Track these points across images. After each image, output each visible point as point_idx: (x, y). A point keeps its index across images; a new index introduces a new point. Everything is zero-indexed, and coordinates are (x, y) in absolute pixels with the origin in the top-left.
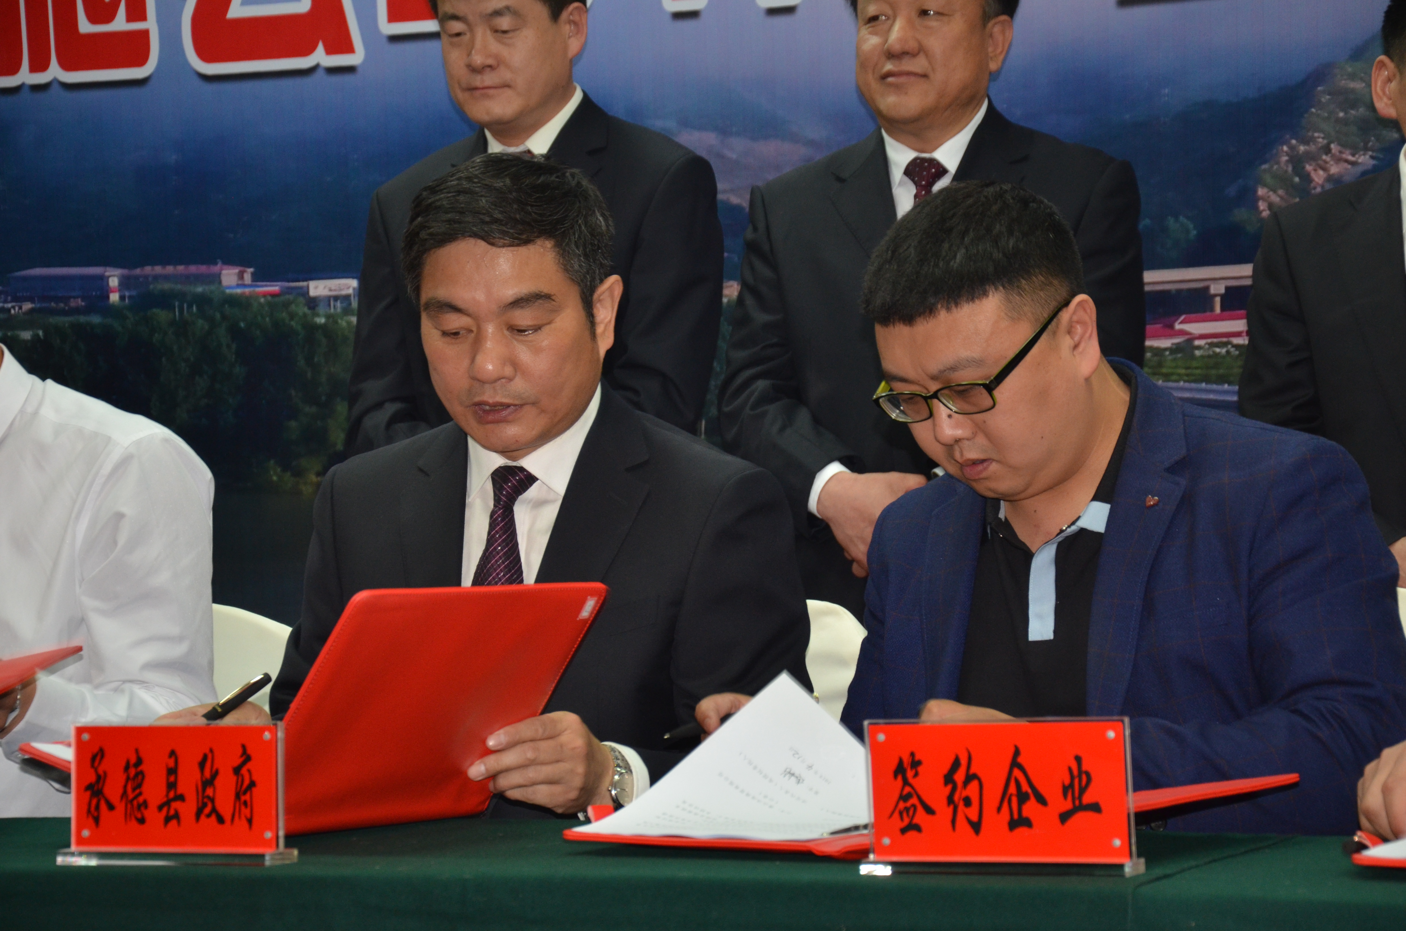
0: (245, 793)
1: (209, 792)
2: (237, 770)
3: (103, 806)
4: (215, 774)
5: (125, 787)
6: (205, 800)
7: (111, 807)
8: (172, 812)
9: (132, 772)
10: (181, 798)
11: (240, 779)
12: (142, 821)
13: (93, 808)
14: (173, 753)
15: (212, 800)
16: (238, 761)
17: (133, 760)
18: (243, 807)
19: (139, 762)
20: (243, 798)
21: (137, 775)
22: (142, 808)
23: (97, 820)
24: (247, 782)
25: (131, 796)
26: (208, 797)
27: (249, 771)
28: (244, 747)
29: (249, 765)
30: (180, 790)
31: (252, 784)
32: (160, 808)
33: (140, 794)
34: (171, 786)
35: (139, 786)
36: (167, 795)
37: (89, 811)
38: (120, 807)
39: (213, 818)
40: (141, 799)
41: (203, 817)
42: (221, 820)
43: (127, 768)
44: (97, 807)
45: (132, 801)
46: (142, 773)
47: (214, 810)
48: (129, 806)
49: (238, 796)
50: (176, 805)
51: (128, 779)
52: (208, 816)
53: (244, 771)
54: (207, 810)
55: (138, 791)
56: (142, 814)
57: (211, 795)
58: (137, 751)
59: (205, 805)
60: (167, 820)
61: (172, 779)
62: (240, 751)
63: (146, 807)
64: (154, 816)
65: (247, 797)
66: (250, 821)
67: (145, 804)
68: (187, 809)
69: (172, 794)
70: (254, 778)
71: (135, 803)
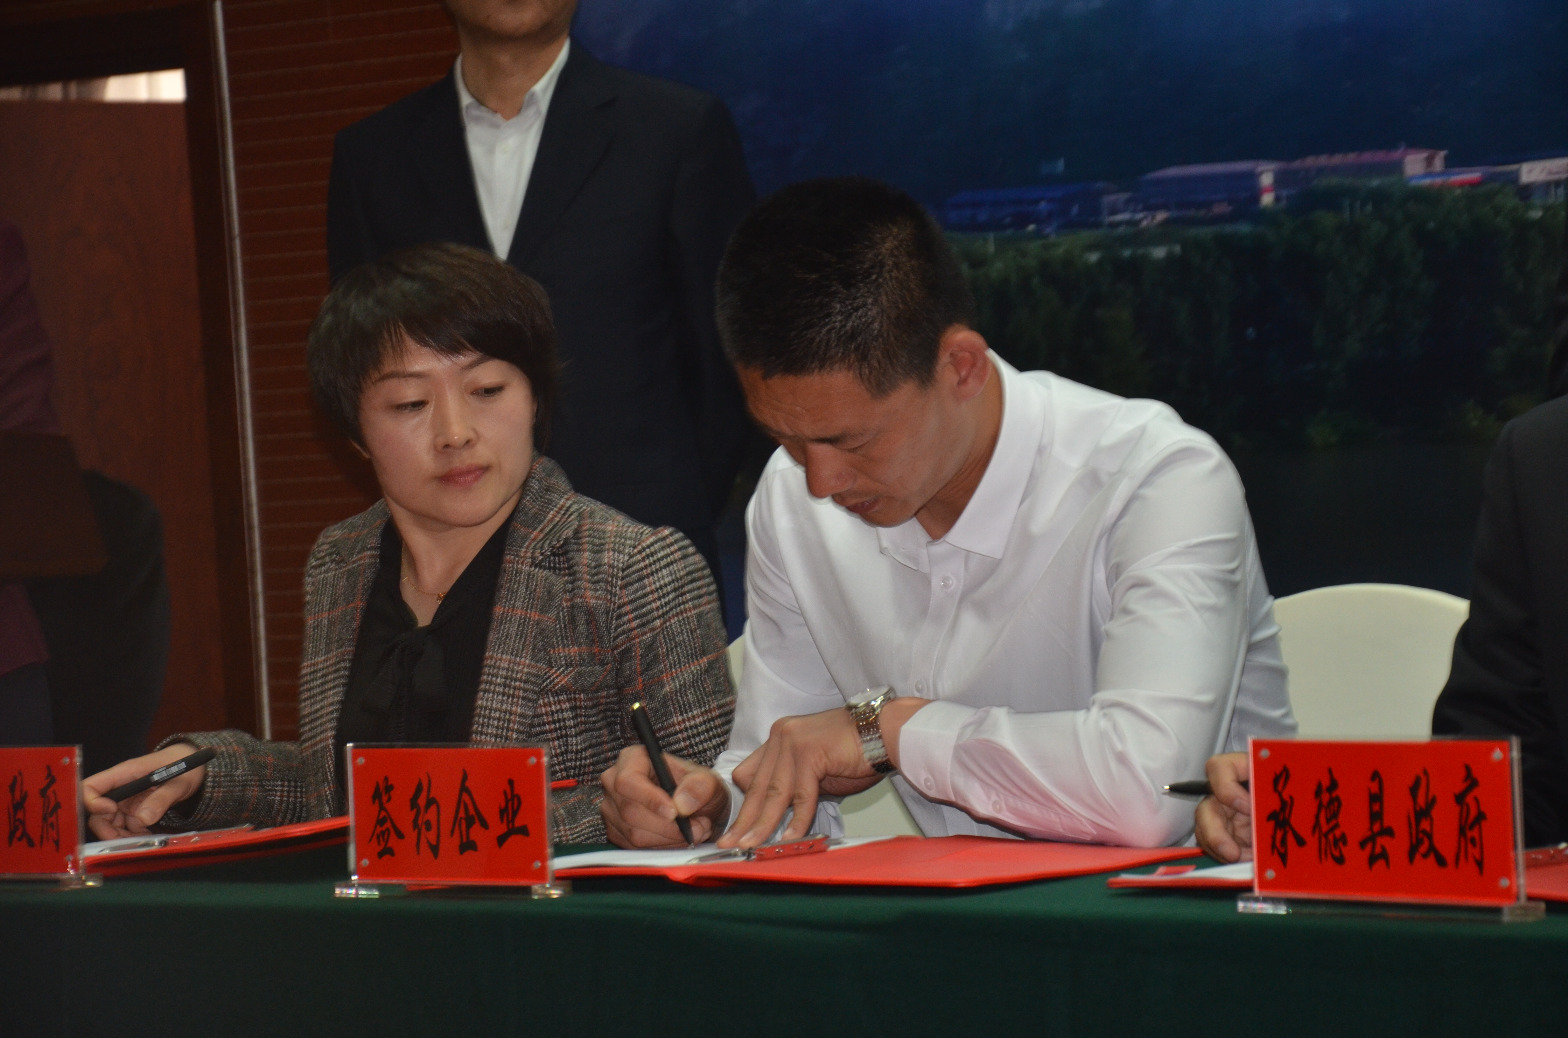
0: (1471, 827)
1: (1425, 825)
2: (1460, 799)
3: (1291, 840)
4: (1431, 803)
5: (1317, 817)
6: (1421, 835)
7: (1301, 842)
8: (1378, 850)
9: (1325, 797)
10: (1388, 832)
11: (1465, 809)
12: (1340, 860)
13: (1278, 844)
14: (1375, 776)
15: (1429, 836)
16: (1460, 787)
17: (1326, 783)
18: (1469, 846)
19: (1333, 785)
20: (1469, 834)
21: (1331, 801)
22: (1340, 844)
23: (1283, 857)
24: (1473, 813)
25: (1325, 828)
26: (1424, 832)
27: (1476, 799)
28: (1468, 768)
29: (1477, 792)
30: (1387, 823)
31: (1481, 816)
32: (1362, 844)
33: (1336, 826)
34: (1375, 816)
35: (1335, 815)
36: (1371, 829)
37: (1273, 846)
38: (1312, 842)
39: (1431, 858)
40: (1338, 833)
41: (1418, 857)
42: (1441, 861)
43: (1318, 793)
44: (1284, 841)
45: (1326, 835)
46: (1338, 799)
47: (1432, 849)
48: (1323, 840)
49: (1462, 832)
50: (1382, 841)
51: (1320, 806)
52: (1425, 856)
53: (1469, 799)
54: (1423, 848)
55: (1332, 824)
56: (1340, 852)
57: (1428, 829)
58: (1330, 771)
59: (1419, 842)
60: (1372, 860)
61: (1376, 807)
62: (1462, 773)
63: (1345, 843)
64: (1355, 855)
65: (1475, 833)
66: (1480, 864)
67: (1343, 839)
68: (1397, 846)
69: (1376, 827)
70: (1483, 808)
71: (1330, 837)
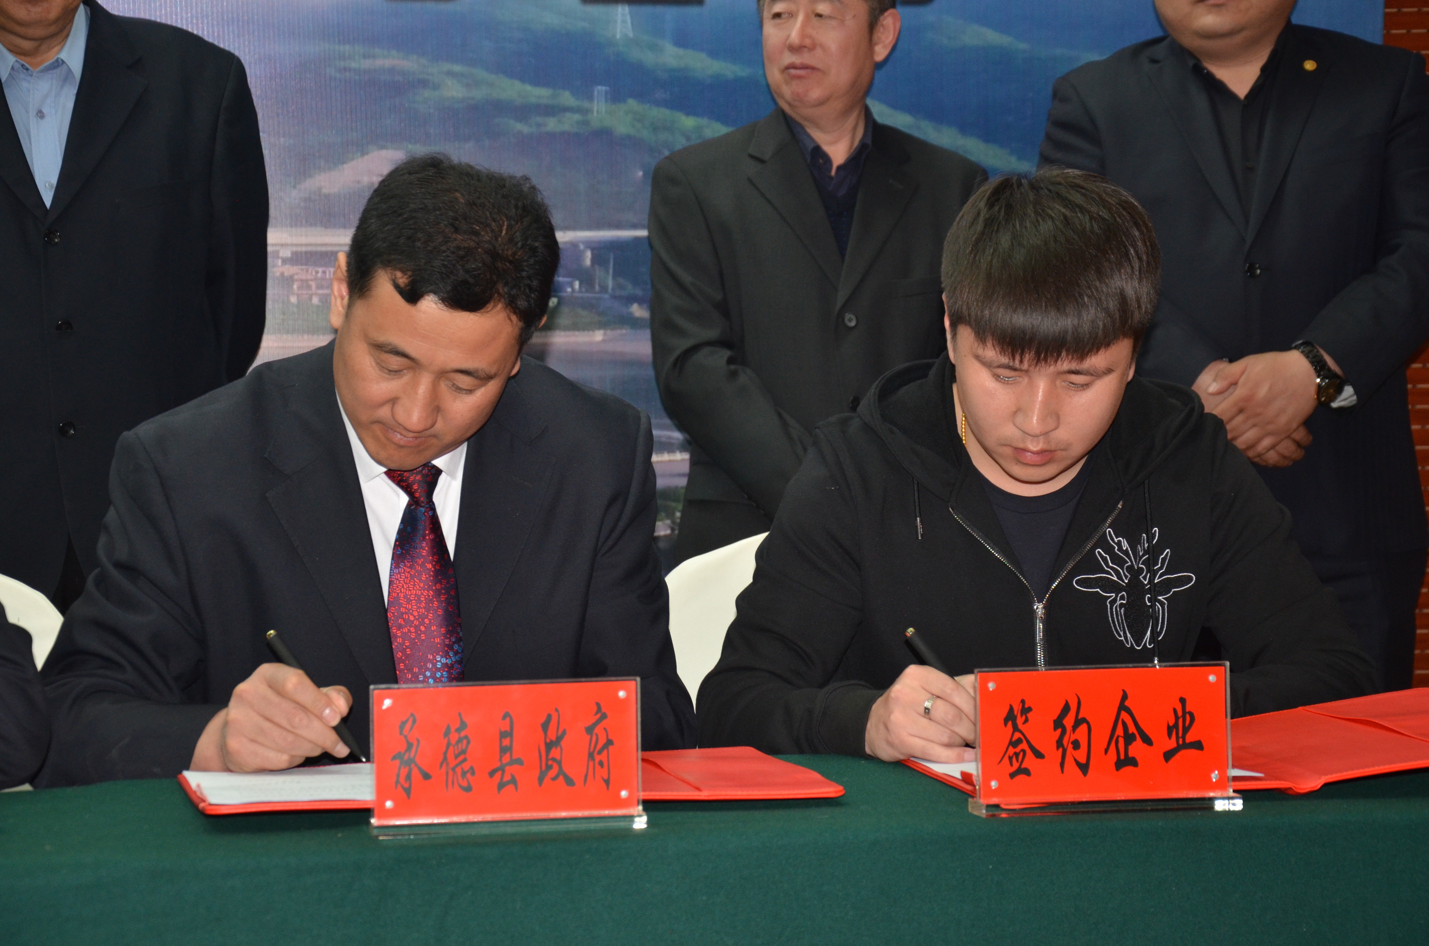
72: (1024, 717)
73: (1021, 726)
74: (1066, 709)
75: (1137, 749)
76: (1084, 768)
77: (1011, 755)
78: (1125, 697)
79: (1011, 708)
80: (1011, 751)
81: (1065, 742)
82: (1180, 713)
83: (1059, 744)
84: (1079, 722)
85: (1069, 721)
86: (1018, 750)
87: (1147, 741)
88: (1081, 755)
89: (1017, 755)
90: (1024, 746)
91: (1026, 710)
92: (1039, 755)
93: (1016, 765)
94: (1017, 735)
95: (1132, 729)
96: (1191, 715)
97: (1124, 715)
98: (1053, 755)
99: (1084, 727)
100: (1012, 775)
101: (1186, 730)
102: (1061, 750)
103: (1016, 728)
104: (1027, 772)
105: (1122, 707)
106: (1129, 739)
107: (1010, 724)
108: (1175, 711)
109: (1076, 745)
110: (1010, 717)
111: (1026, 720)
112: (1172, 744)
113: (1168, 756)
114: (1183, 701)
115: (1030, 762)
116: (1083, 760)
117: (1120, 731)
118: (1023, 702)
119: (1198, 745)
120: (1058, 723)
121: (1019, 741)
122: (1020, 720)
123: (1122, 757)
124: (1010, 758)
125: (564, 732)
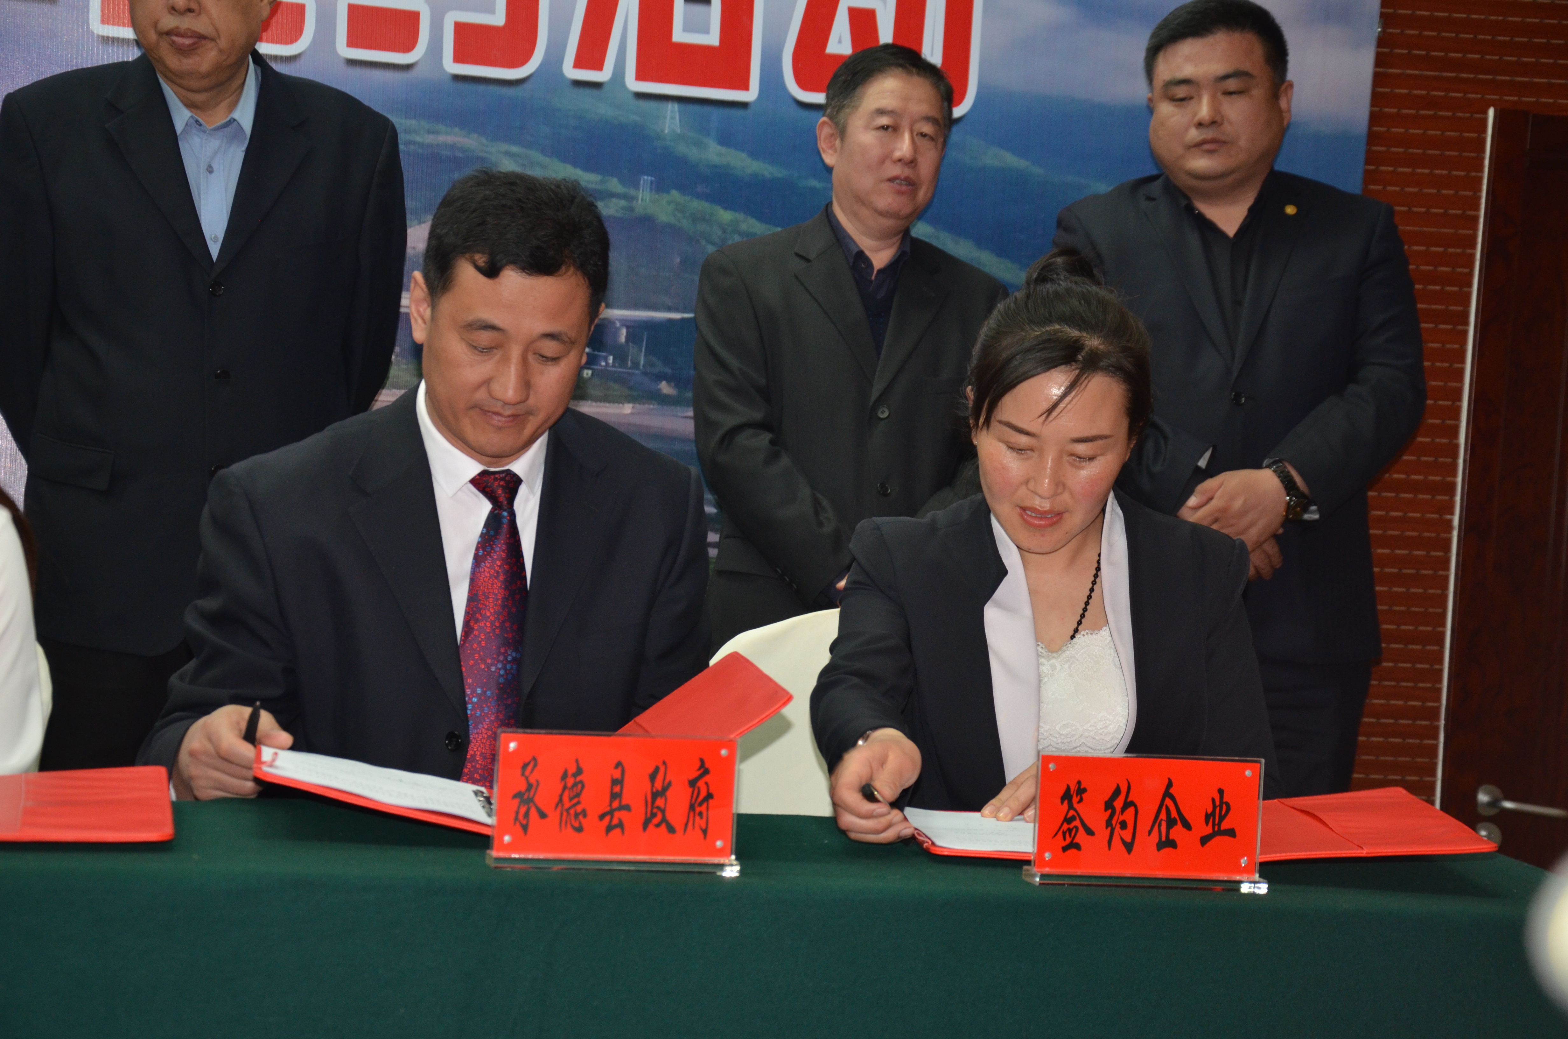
72: (1079, 797)
73: (1075, 805)
74: (1117, 792)
75: (1177, 833)
76: (1129, 847)
77: (1065, 830)
78: (1170, 784)
79: (1068, 788)
80: (1065, 826)
81: (1114, 822)
82: (1218, 803)
83: (1109, 823)
84: (1127, 804)
85: (1118, 804)
86: (1071, 826)
87: (1187, 826)
88: (1127, 835)
89: (1070, 830)
90: (1077, 823)
91: (1081, 791)
92: (1090, 832)
93: (1068, 840)
94: (1072, 813)
95: (1174, 814)
96: (1228, 805)
97: (1168, 801)
98: (1102, 833)
99: (1131, 810)
100: (1065, 849)
101: (1222, 818)
102: (1109, 829)
103: (1071, 807)
104: (1077, 847)
105: (1167, 794)
106: (1171, 823)
107: (1066, 802)
108: (1213, 800)
109: (1123, 825)
110: (1067, 796)
111: (1081, 800)
112: (1208, 830)
113: (1204, 840)
114: (1221, 792)
115: (1081, 837)
116: (1128, 839)
117: (1163, 816)
118: (1079, 783)
119: (1231, 833)
120: (1109, 805)
121: (1073, 818)
122: (1075, 800)
123: (1163, 839)
124: (1064, 834)
125: (670, 784)
